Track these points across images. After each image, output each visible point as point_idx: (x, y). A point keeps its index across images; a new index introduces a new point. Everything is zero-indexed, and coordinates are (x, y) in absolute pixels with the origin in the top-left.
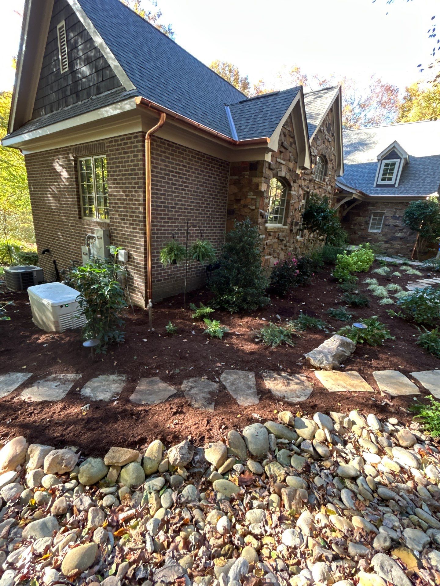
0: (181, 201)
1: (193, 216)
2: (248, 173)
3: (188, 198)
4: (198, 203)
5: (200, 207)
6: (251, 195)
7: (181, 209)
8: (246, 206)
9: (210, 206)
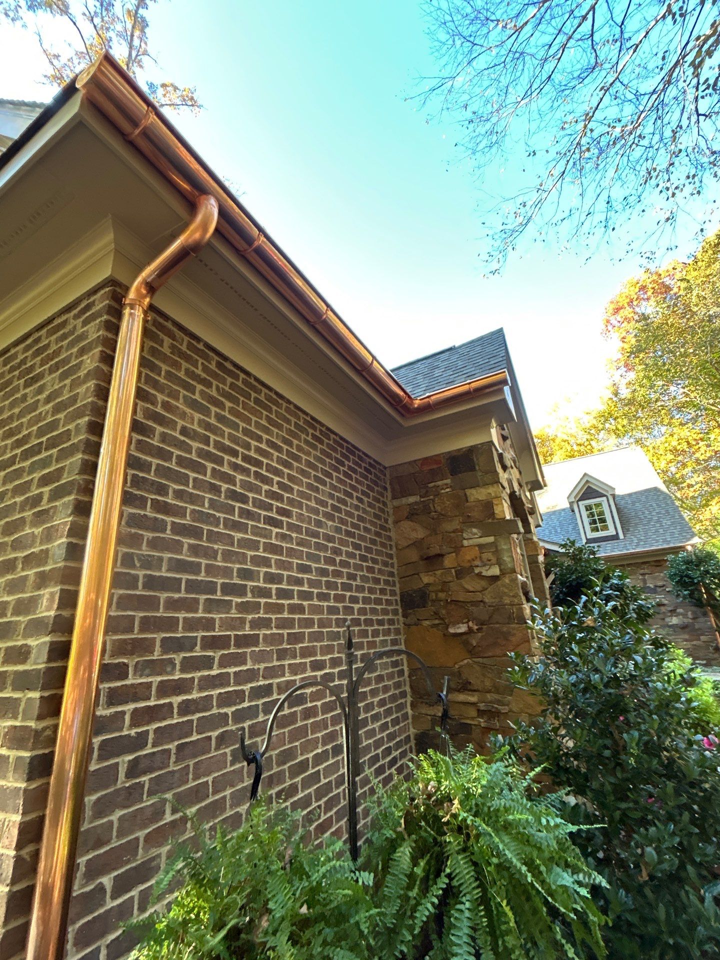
0: (266, 562)
1: (309, 623)
2: (448, 481)
3: (291, 552)
4: (323, 572)
5: (329, 585)
6: (473, 538)
7: (266, 593)
8: (462, 572)
9: (359, 582)
